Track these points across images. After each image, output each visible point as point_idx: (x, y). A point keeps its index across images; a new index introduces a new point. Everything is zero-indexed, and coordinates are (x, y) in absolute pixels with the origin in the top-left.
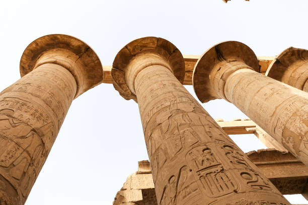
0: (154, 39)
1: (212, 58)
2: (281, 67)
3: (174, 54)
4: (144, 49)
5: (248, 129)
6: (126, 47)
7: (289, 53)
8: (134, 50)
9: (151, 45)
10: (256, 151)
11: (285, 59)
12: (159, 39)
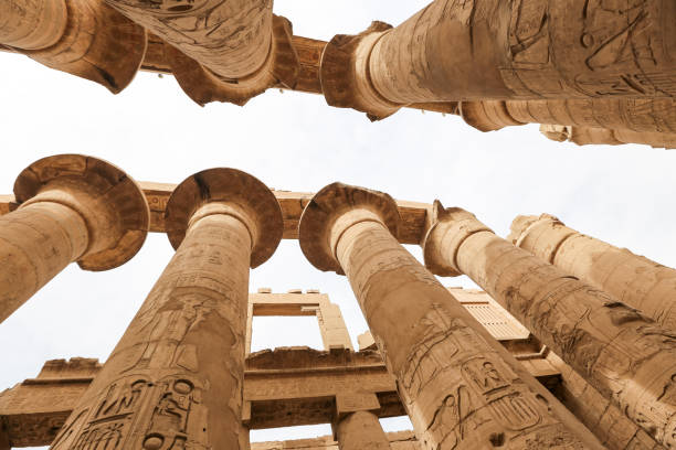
0: (79, 159)
1: (191, 193)
2: (321, 213)
3: (120, 185)
4: (62, 173)
5: (304, 308)
6: (30, 168)
7: (331, 192)
8: (44, 174)
9: (75, 167)
10: (273, 350)
11: (326, 201)
12: (88, 159)
